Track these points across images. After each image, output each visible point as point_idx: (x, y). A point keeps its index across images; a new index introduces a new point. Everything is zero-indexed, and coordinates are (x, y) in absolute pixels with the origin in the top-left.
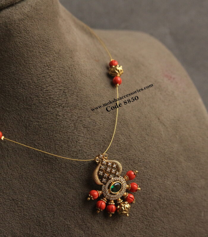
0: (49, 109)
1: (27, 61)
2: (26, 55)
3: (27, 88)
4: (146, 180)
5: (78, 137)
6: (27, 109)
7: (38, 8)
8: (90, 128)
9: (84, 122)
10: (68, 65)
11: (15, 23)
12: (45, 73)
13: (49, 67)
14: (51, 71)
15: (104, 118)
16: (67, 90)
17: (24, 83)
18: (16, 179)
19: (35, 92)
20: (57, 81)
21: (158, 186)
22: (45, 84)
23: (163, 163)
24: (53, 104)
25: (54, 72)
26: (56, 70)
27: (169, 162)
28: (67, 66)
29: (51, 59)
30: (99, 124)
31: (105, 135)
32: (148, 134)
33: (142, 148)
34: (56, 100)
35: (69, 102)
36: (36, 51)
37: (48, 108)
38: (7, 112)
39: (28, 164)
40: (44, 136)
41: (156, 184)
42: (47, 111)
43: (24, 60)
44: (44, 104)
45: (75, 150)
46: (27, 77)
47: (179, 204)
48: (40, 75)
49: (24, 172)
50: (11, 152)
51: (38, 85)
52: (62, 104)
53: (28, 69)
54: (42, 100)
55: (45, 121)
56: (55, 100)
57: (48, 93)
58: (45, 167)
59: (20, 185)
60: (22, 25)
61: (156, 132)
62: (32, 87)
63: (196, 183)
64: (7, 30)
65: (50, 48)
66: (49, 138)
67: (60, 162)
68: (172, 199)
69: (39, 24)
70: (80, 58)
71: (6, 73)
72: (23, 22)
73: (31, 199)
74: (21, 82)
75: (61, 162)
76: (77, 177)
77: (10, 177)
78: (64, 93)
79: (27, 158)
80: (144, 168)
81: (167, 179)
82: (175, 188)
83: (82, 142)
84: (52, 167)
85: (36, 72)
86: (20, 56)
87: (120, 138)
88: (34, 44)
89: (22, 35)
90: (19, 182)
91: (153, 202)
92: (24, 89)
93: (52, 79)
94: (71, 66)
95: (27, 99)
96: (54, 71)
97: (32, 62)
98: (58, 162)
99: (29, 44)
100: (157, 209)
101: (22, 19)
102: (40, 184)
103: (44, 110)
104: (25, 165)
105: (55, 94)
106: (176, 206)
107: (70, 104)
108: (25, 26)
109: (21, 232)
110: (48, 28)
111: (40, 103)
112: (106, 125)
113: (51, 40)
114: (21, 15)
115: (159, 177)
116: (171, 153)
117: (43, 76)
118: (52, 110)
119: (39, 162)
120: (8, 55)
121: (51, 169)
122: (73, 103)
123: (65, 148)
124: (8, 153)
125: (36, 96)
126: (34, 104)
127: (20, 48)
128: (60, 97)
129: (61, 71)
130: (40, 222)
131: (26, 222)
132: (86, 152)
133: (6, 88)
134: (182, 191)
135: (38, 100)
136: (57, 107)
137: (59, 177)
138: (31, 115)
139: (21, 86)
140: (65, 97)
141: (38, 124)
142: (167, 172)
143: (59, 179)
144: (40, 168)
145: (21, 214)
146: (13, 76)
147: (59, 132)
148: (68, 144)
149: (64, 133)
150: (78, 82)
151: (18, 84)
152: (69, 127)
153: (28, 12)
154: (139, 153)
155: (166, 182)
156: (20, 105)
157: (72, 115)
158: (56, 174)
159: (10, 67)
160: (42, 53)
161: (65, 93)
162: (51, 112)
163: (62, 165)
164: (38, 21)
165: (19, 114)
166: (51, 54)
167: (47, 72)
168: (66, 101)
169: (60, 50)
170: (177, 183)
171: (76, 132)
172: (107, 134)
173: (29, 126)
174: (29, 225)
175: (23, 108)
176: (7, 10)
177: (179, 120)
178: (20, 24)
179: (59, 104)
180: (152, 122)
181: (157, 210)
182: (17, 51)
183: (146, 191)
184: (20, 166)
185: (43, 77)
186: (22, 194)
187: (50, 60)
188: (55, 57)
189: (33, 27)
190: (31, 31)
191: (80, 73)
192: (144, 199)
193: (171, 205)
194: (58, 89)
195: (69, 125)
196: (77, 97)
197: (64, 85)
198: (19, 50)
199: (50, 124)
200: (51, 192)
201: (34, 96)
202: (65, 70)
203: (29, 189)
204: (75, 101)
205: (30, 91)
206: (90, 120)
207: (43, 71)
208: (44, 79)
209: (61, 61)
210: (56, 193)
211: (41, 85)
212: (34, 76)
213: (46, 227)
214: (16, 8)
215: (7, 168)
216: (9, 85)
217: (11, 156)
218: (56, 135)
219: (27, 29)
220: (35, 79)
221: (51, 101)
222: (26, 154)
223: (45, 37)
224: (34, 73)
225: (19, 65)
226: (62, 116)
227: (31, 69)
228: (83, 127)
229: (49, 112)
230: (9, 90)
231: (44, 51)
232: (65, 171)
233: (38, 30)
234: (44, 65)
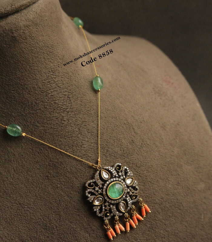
0: (54, 114)
1: (32, 66)
2: (31, 61)
3: (33, 93)
4: (148, 183)
5: (82, 141)
6: (33, 114)
7: (43, 14)
8: (94, 132)
9: (88, 127)
10: (71, 70)
11: (21, 30)
12: (50, 79)
14: (56, 77)
15: (107, 123)
16: (71, 95)
17: (29, 88)
18: (22, 183)
19: (40, 97)
20: (62, 86)
21: (159, 189)
22: (50, 89)
23: (164, 166)
24: (58, 109)
25: (58, 77)
26: (61, 75)
27: (171, 165)
28: (71, 71)
29: (56, 65)
30: (102, 129)
31: (108, 139)
32: (149, 138)
33: (144, 152)
35: (73, 107)
36: (41, 57)
38: (12, 117)
39: (34, 168)
40: (49, 141)
41: (158, 187)
42: (52, 116)
43: (30, 66)
44: (48, 109)
46: (32, 83)
47: (180, 206)
48: (45, 80)
49: (31, 176)
50: (17, 156)
52: (66, 109)
53: (33, 75)
54: (47, 105)
55: (50, 126)
56: (60, 106)
57: (53, 98)
59: (26, 189)
60: (27, 31)
62: (37, 92)
63: (195, 186)
64: (13, 37)
65: (54, 54)
66: (54, 143)
67: (65, 167)
68: (174, 202)
69: (43, 30)
71: (12, 78)
72: (28, 29)
73: (37, 203)
74: (26, 88)
75: (66, 166)
76: (82, 181)
77: (17, 182)
78: (68, 99)
79: (33, 163)
80: (146, 171)
81: (169, 182)
82: (176, 191)
83: (87, 147)
84: (58, 171)
85: (41, 77)
86: (25, 62)
87: (123, 143)
88: (40, 50)
89: (27, 41)
90: (26, 186)
91: (155, 205)
92: (30, 94)
93: (57, 84)
94: (74, 72)
95: (32, 104)
96: (59, 76)
98: (63, 166)
99: (34, 50)
100: (159, 212)
101: (28, 25)
102: (46, 188)
103: (49, 115)
104: (31, 169)
105: (60, 99)
106: (177, 209)
107: (74, 109)
108: (30, 33)
109: (28, 236)
110: (52, 34)
111: (45, 108)
112: (109, 129)
113: (55, 46)
114: (27, 21)
115: (161, 181)
116: (172, 157)
117: (48, 81)
118: (57, 115)
119: (45, 166)
120: (14, 61)
121: (57, 173)
122: (77, 108)
124: (14, 157)
125: (41, 101)
126: (40, 109)
127: (25, 54)
128: (64, 102)
129: (65, 77)
130: (46, 225)
131: (33, 226)
132: (90, 157)
133: (11, 93)
134: (182, 194)
135: (43, 105)
136: (62, 112)
137: (64, 181)
138: (37, 120)
139: (26, 91)
140: (69, 102)
141: (43, 128)
142: (168, 176)
143: (65, 183)
144: (46, 172)
145: (28, 218)
146: (19, 82)
147: (64, 137)
148: (73, 148)
149: (69, 138)
150: (82, 87)
151: (24, 89)
152: (74, 131)
153: (33, 18)
154: (142, 157)
155: (167, 185)
156: (26, 110)
157: (76, 120)
158: (62, 178)
159: (15, 72)
160: (46, 59)
161: (70, 98)
162: (55, 117)
163: (67, 169)
164: (43, 27)
165: (25, 119)
166: (56, 60)
167: (52, 78)
168: (70, 106)
169: (64, 56)
170: (178, 186)
171: (80, 136)
172: (110, 138)
173: (34, 131)
174: (36, 229)
175: (29, 113)
176: (13, 16)
177: (178, 125)
178: (25, 30)
179: (64, 109)
180: (153, 127)
181: (159, 213)
182: (22, 57)
183: (149, 194)
184: (26, 170)
186: (28, 198)
187: (54, 66)
188: (59, 62)
189: (38, 33)
190: (36, 37)
191: (84, 78)
192: (146, 202)
193: (172, 208)
194: (63, 94)
195: (74, 129)
196: (81, 102)
197: (68, 90)
198: (24, 56)
199: (55, 128)
200: (57, 195)
201: (39, 102)
202: (69, 75)
203: (35, 193)
204: (79, 106)
205: (35, 96)
206: (93, 125)
207: (48, 76)
208: (49, 84)
210: (62, 197)
211: (46, 91)
212: (39, 82)
213: (52, 230)
214: (21, 14)
215: (14, 172)
216: (15, 90)
217: (17, 161)
218: (61, 140)
219: (32, 35)
220: (40, 84)
221: (56, 106)
222: (32, 159)
223: (49, 43)
224: (39, 79)
225: (25, 71)
226: (67, 121)
227: (36, 75)
228: (87, 132)
229: (54, 117)
230: (15, 95)
231: (49, 57)
232: (70, 175)
233: (43, 36)
234: (49, 71)
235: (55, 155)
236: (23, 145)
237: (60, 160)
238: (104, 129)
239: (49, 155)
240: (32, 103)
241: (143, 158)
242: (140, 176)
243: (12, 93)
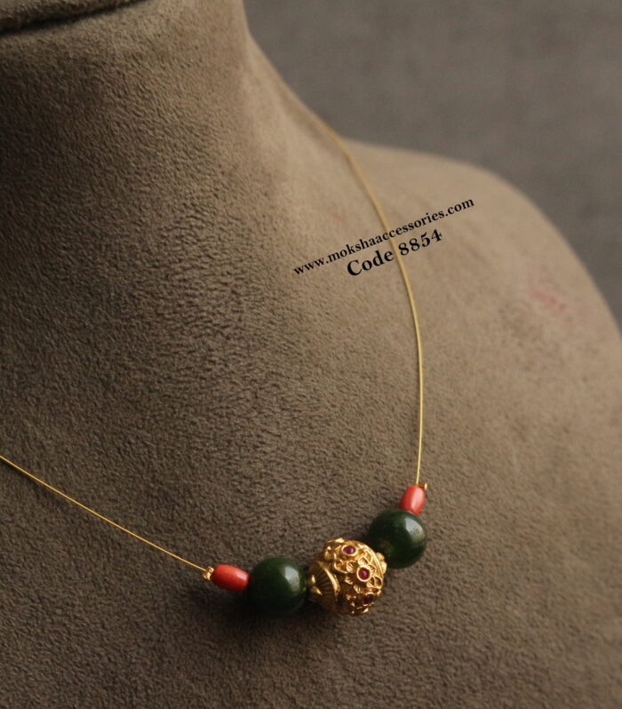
0: (184, 337)
1: (133, 182)
2: (133, 165)
3: (126, 264)
4: (451, 594)
5: (260, 433)
6: (118, 329)
7: (187, 28)
8: (300, 411)
9: (283, 393)
10: (253, 212)
11: (113, 65)
12: (184, 229)
13: (197, 211)
14: (204, 225)
15: (345, 390)
16: (244, 289)
17: (117, 248)
18: (57, 537)
19: (147, 280)
20: (218, 257)
21: (484, 618)
22: (180, 261)
23: (507, 549)
24: (198, 323)
25: (210, 228)
26: (219, 223)
27: (527, 549)
28: (251, 216)
29: (208, 188)
30: (328, 405)
31: (343, 439)
32: (471, 456)
33: (448, 497)
34: (208, 312)
35: (245, 325)
36: (166, 157)
37: (182, 334)
38: (53, 331)
39: (99, 496)
40: (158, 418)
41: (479, 611)
42: (178, 342)
43: (127, 179)
44: (169, 320)
45: (249, 472)
46: (128, 233)
47: (541, 681)
48: (168, 230)
49: (86, 518)
50: (52, 452)
51: (158, 261)
52: (224, 327)
53: (133, 209)
54: (165, 307)
55: (165, 371)
56: (205, 314)
57: (186, 288)
58: (149, 511)
59: (68, 557)
60: (132, 72)
61: (496, 454)
62: (138, 263)
63: (598, 626)
64: (86, 81)
65: (208, 155)
66: (172, 425)
67: (198, 504)
68: (524, 665)
69: (182, 77)
70: (290, 202)
71: (66, 210)
72: (135, 64)
73: (95, 604)
74: (107, 246)
75: (201, 504)
76: (245, 555)
77: (40, 530)
78: (234, 296)
79: (97, 478)
80: (449, 556)
81: (516, 599)
82: (533, 632)
83: (273, 452)
84: (172, 516)
85: (157, 219)
86: (116, 167)
87: (386, 457)
88: (163, 136)
89: (128, 102)
90: (66, 548)
91: (464, 664)
92: (116, 266)
93: (203, 249)
94: (262, 220)
95: (119, 299)
96: (213, 225)
97: (148, 189)
98: (191, 502)
99: (147, 132)
100: (475, 688)
101: (137, 54)
102: (129, 561)
103: (168, 337)
104: (90, 499)
105: (206, 295)
106: (531, 686)
107: (249, 331)
108: (140, 77)
109: (54, 702)
111: (158, 315)
112: (348, 410)
113: (213, 130)
114: (134, 40)
115: (492, 592)
116: (535, 525)
117: (178, 235)
119: (135, 493)
120: (78, 158)
121: (168, 520)
122: (257, 329)
123: (216, 463)
124: (41, 455)
125: (147, 292)
126: (142, 317)
127: (117, 142)
128: (219, 306)
129: (232, 230)
130: (114, 678)
131: (74, 673)
132: (280, 484)
133: (60, 256)
134: (554, 645)
135: (153, 307)
136: (209, 335)
137: (189, 547)
138: (126, 347)
139: (105, 256)
140: (235, 309)
141: (144, 376)
142: (517, 580)
144: (134, 513)
145: (59, 648)
146: (87, 223)
147: (204, 412)
148: (229, 451)
149: (221, 417)
150: (280, 270)
151: (100, 249)
152: (239, 399)
153: (155, 35)
154: (440, 510)
155: (509, 608)
156: (96, 314)
157: (250, 365)
158: (183, 537)
159: (80, 194)
160: (181, 166)
161: (238, 295)
162: (186, 347)
163: (203, 513)
164: (182, 67)
165: (92, 340)
166: (210, 175)
167: (191, 226)
168: (236, 320)
169: (235, 167)
170: (543, 616)
171: (256, 417)
172: (350, 436)
173: (115, 381)
174: (80, 683)
175: (104, 323)
176: (94, 21)
177: (566, 431)
178: (127, 69)
179: (216, 328)
180: (487, 423)
181: (474, 692)
182: (107, 150)
183: (449, 627)
185: (177, 237)
186: (70, 585)
187: (202, 190)
188: (218, 183)
189: (166, 82)
190: (156, 93)
191: (289, 244)
192: (438, 650)
193: (516, 682)
194: (219, 282)
195: (238, 392)
196: (271, 314)
197: (237, 271)
198: (113, 147)
199: (182, 382)
200: (160, 590)
201: (142, 293)
202: (244, 226)
203: (93, 574)
204: (263, 325)
205: (131, 274)
206: (302, 390)
207: (178, 219)
208: (178, 245)
209: (236, 198)
211: (166, 262)
212: (151, 232)
213: (131, 697)
214: (121, 17)
215: (35, 499)
216: (71, 248)
217: (49, 466)
218: (196, 420)
219: (147, 87)
220: (153, 240)
221: (193, 314)
222: (96, 467)
223: (196, 118)
224: (149, 223)
225: (109, 192)
226: (219, 364)
227: (143, 209)
228: (280, 407)
229: (182, 345)
230: (70, 263)
231: (189, 162)
232: (209, 531)
233: (179, 93)
234: (184, 204)
235: (171, 465)
236: (73, 419)
237: (185, 482)
238: (333, 406)
239: (152, 460)
240: (120, 295)
241: (442, 512)
242: (428, 567)
243: (62, 257)
